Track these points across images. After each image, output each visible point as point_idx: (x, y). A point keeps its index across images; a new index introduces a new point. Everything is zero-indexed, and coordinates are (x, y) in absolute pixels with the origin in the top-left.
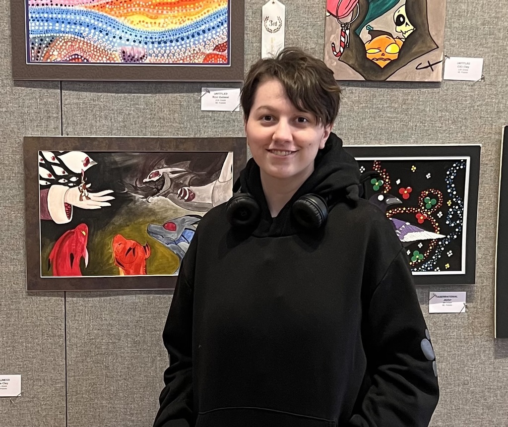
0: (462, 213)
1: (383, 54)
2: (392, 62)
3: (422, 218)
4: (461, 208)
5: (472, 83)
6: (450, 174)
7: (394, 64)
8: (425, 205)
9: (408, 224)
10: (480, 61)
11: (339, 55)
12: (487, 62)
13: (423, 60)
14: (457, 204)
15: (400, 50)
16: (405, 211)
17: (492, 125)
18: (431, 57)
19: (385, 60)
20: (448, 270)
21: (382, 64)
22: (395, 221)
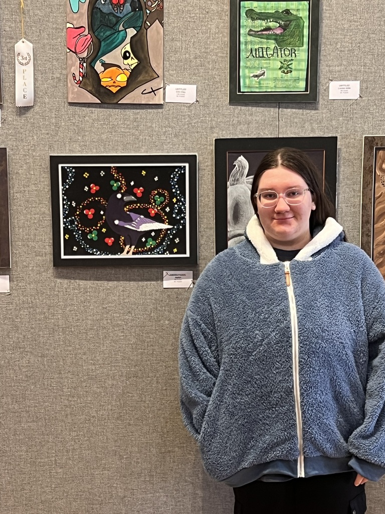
0: (185, 208)
1: (114, 82)
2: (122, 89)
3: (153, 212)
4: (184, 204)
5: (189, 105)
6: (174, 177)
7: (124, 91)
8: (155, 201)
9: (142, 217)
10: (194, 88)
11: (79, 83)
12: (200, 88)
13: (147, 87)
14: (181, 201)
15: (128, 79)
16: (139, 207)
17: (207, 138)
18: (154, 84)
19: (116, 87)
20: (176, 253)
21: (114, 90)
22: (132, 214)
